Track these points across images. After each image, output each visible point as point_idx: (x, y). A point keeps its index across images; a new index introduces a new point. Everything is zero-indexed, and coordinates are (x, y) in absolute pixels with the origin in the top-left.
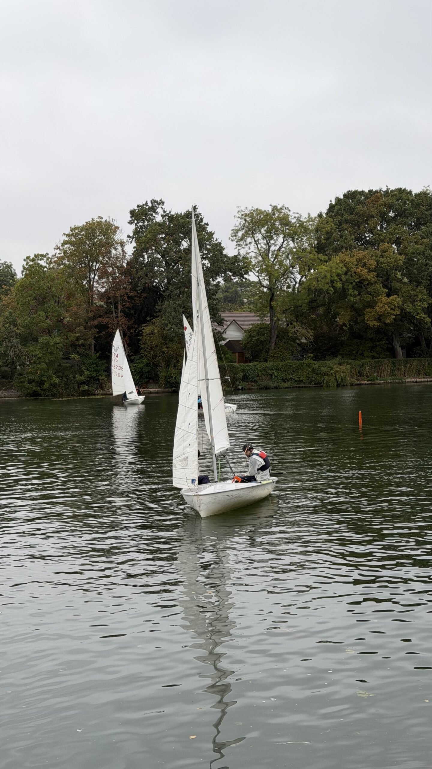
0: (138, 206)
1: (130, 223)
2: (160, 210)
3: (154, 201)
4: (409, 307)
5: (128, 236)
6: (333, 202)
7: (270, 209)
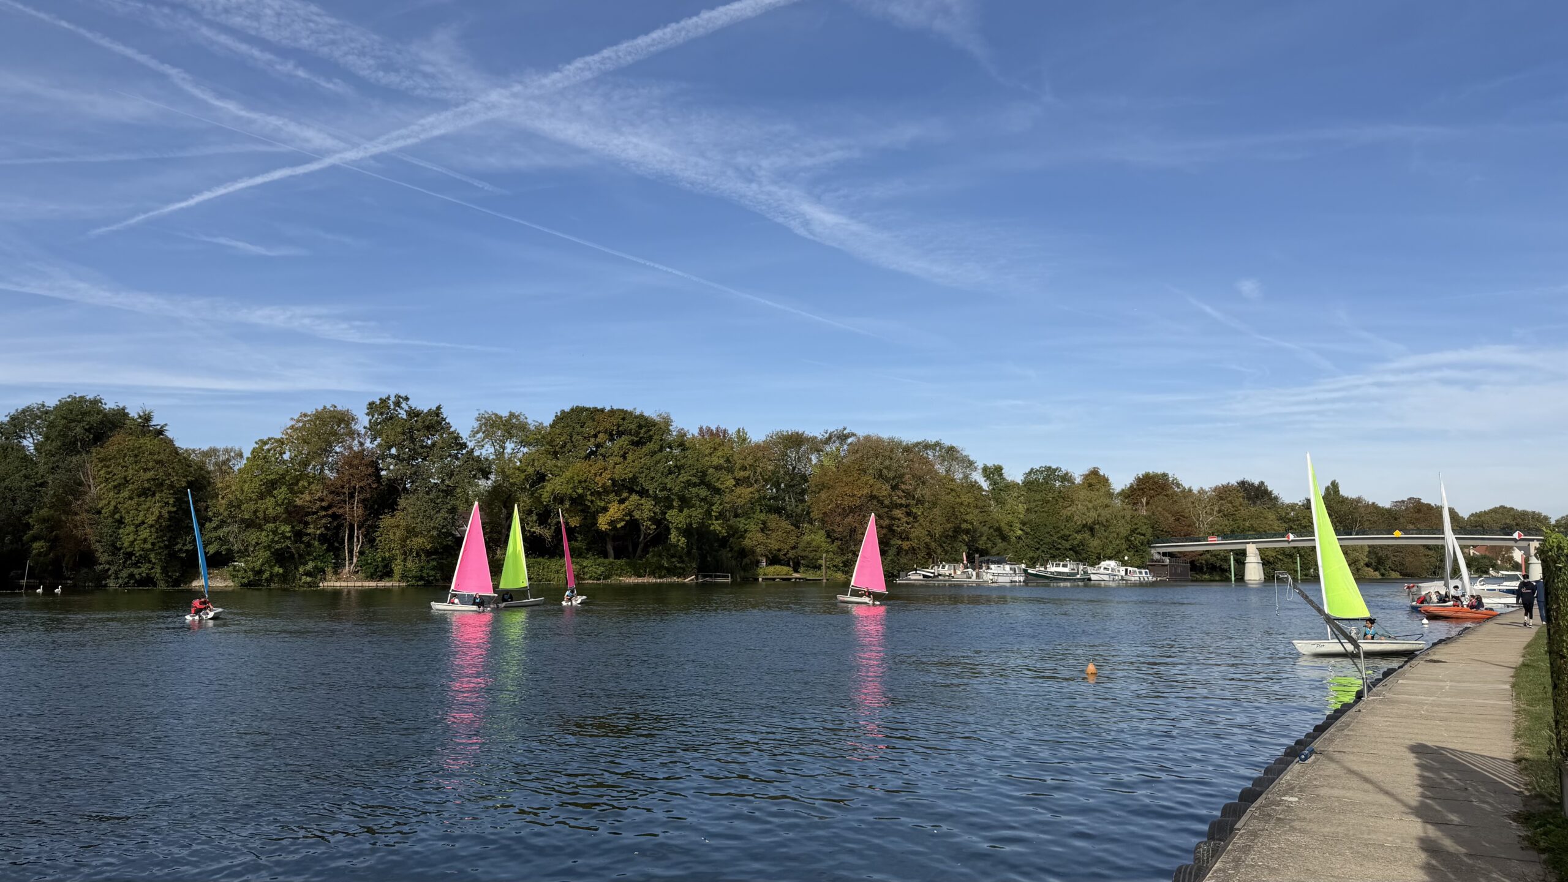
0: (381, 399)
1: (368, 414)
2: (404, 405)
3: (398, 397)
4: (637, 515)
5: (365, 428)
6: (559, 414)
7: (507, 414)
